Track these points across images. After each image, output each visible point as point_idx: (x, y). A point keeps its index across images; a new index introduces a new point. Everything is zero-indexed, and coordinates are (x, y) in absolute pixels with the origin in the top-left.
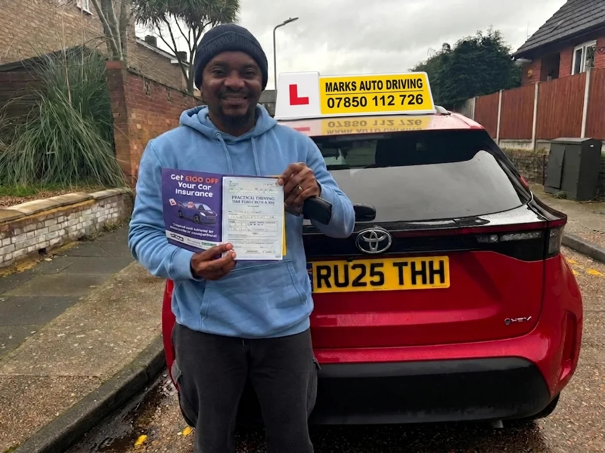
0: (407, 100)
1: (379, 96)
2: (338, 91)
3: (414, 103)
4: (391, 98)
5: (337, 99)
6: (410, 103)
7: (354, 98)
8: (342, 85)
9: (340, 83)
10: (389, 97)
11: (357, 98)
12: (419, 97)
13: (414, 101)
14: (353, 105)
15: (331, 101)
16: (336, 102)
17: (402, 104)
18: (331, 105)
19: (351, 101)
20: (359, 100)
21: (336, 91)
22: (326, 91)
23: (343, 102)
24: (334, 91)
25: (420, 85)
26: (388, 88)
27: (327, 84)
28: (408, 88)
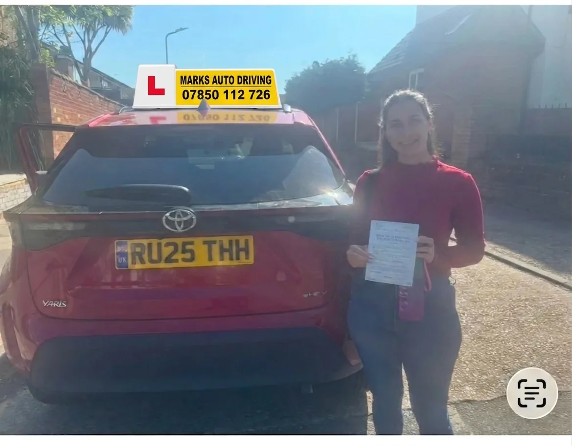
0: (256, 95)
1: (230, 90)
2: (192, 84)
3: (262, 98)
4: (241, 93)
5: (191, 91)
6: (258, 98)
7: (207, 91)
8: (196, 78)
9: (194, 77)
10: (239, 92)
11: (210, 91)
12: (267, 92)
13: (262, 96)
14: (206, 98)
15: (186, 93)
16: (191, 94)
17: (251, 98)
18: (186, 96)
19: (204, 94)
20: (211, 93)
21: (190, 84)
22: (181, 84)
23: (197, 94)
24: (188, 84)
25: (269, 82)
26: (239, 83)
27: (182, 77)
28: (258, 83)
